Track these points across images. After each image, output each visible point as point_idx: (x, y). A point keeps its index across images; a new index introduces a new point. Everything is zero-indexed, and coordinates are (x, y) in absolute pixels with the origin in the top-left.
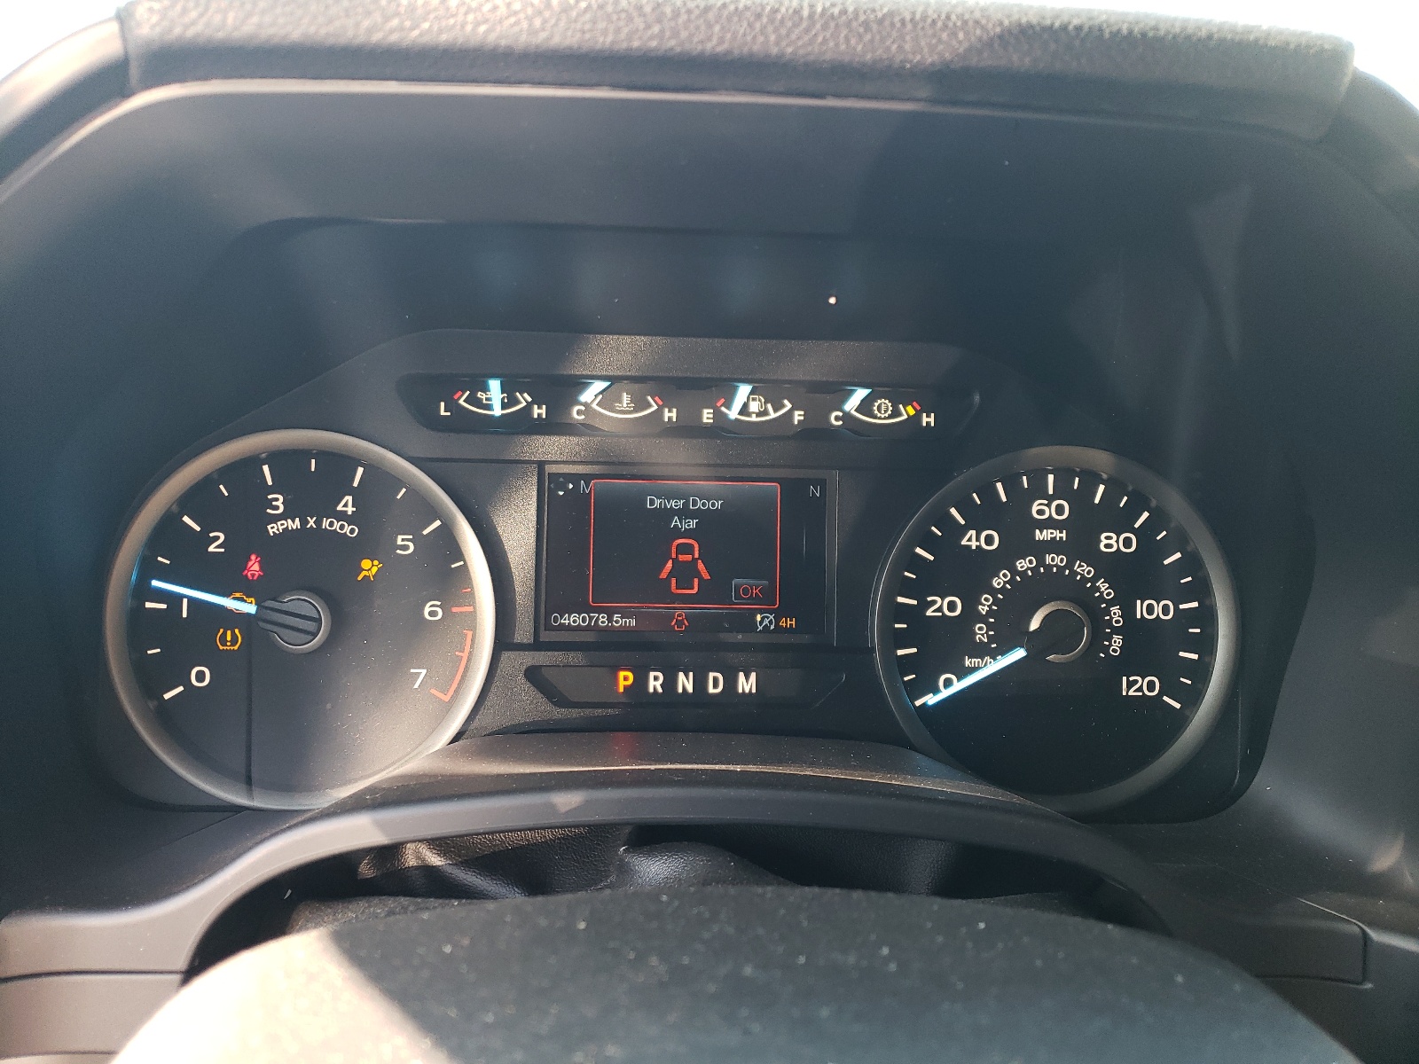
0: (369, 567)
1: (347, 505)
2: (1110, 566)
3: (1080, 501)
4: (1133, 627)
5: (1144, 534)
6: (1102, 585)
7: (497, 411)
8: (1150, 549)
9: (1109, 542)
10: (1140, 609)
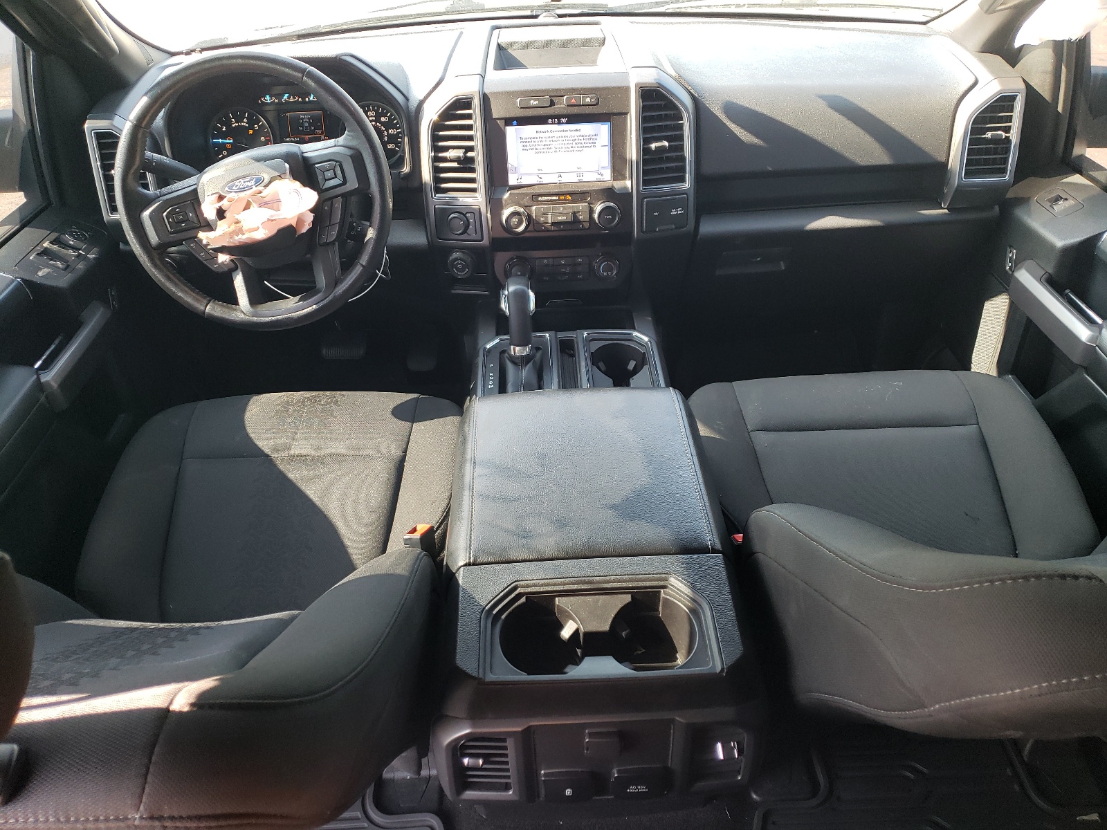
0: (251, 132)
1: (245, 120)
2: (383, 124)
3: (377, 111)
4: (389, 135)
5: (389, 117)
6: (382, 127)
7: (269, 101)
8: (391, 120)
9: (383, 119)
10: (390, 131)
